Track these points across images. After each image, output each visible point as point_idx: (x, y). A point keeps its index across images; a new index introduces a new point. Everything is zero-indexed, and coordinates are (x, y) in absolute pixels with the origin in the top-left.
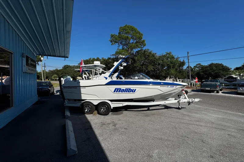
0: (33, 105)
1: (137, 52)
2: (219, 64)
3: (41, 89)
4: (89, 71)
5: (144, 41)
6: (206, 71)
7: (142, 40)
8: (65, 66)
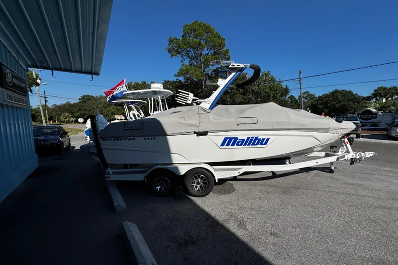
0: (28, 178)
1: (214, 71)
2: (347, 92)
3: (44, 141)
4: (137, 105)
5: (227, 51)
6: (327, 103)
7: (225, 49)
8: (84, 96)
